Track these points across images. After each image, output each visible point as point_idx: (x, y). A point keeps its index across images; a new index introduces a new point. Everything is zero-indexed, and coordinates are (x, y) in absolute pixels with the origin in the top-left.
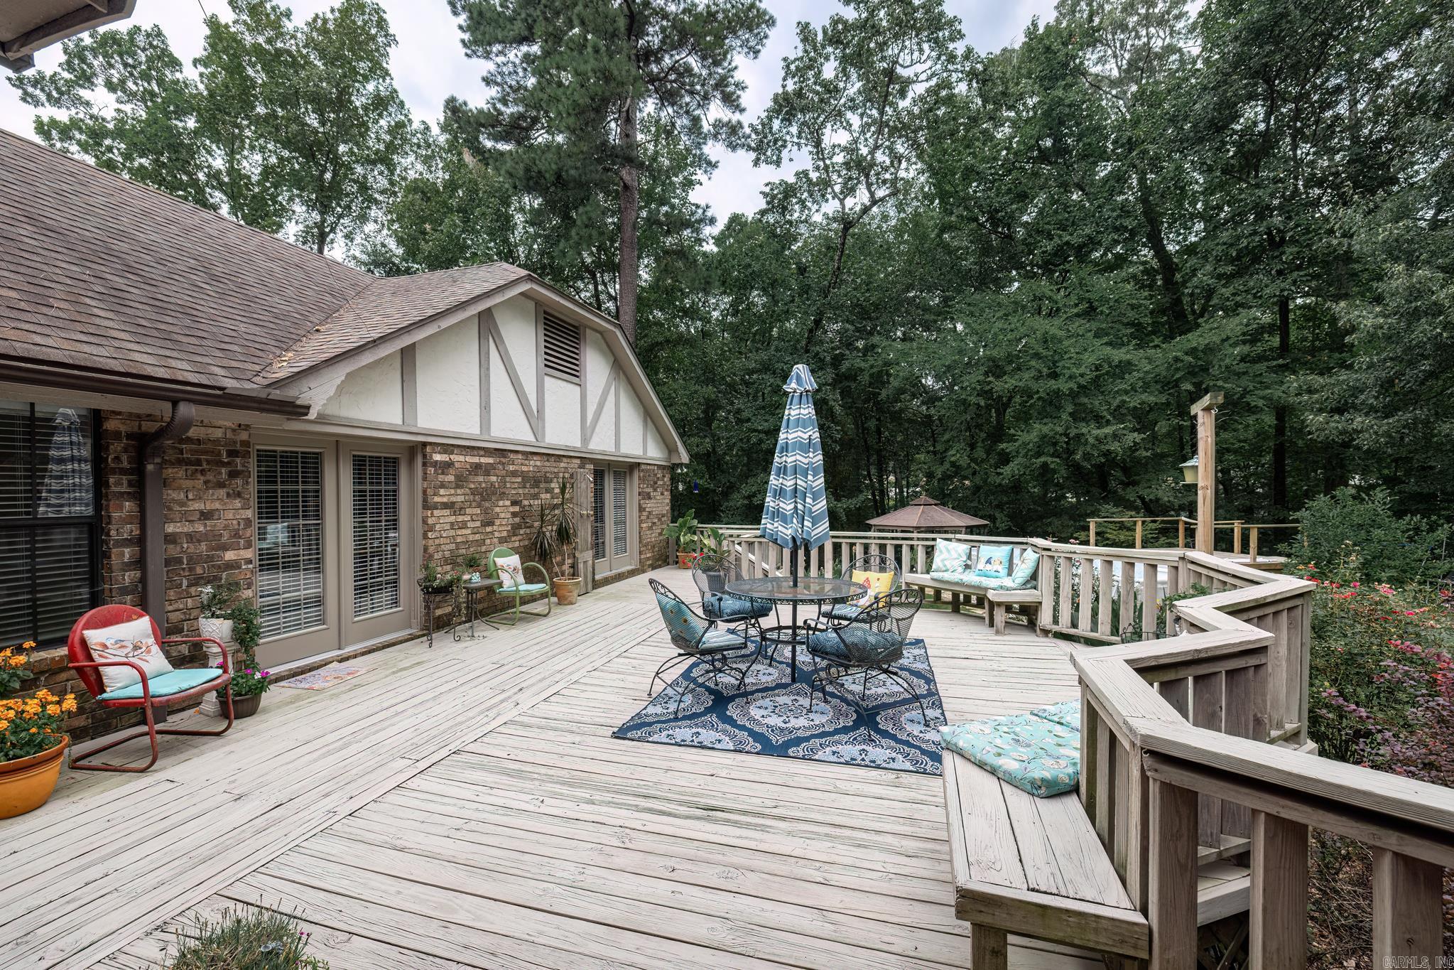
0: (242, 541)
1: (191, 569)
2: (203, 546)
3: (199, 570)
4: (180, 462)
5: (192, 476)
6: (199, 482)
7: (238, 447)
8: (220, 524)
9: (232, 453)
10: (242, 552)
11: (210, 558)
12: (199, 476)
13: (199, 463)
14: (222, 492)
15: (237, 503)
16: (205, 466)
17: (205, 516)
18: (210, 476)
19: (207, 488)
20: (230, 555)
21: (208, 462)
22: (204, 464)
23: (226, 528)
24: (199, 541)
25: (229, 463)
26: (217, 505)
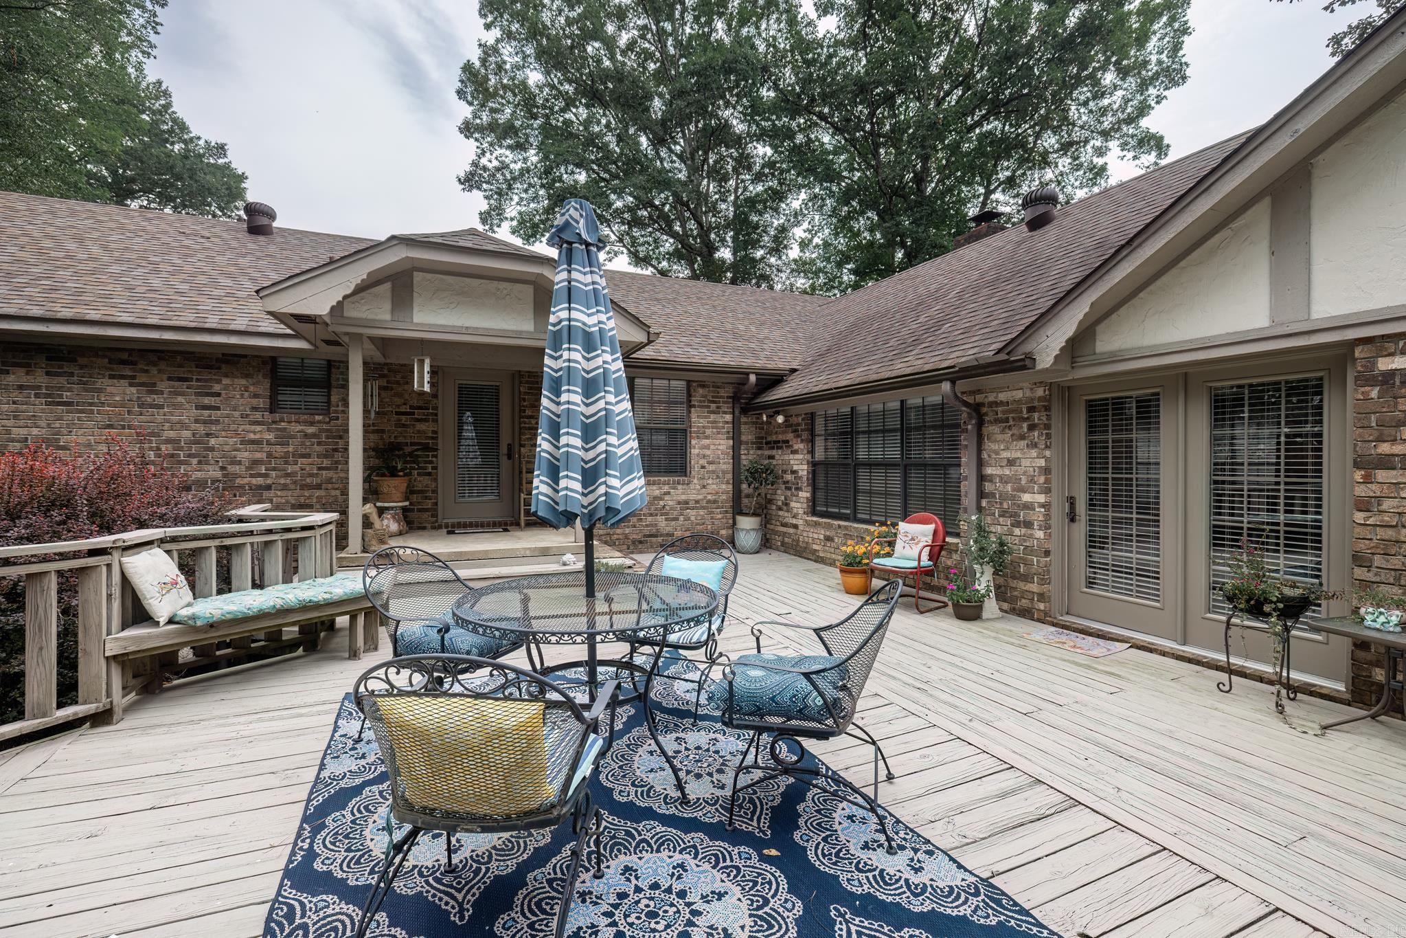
0: (1036, 487)
1: (1001, 504)
2: (1009, 487)
3: (1005, 506)
4: (997, 421)
5: (1003, 432)
6: (1007, 436)
7: (1036, 404)
8: (1020, 470)
9: (1031, 409)
10: (1036, 496)
11: (1013, 498)
12: (1007, 431)
13: (1007, 420)
14: (1023, 443)
15: (1034, 453)
16: (1011, 423)
17: (1011, 462)
18: (1015, 431)
19: (1013, 441)
20: (1026, 497)
21: (1014, 419)
22: (1011, 420)
23: (1025, 473)
24: (1006, 483)
25: (1028, 418)
26: (1019, 455)
